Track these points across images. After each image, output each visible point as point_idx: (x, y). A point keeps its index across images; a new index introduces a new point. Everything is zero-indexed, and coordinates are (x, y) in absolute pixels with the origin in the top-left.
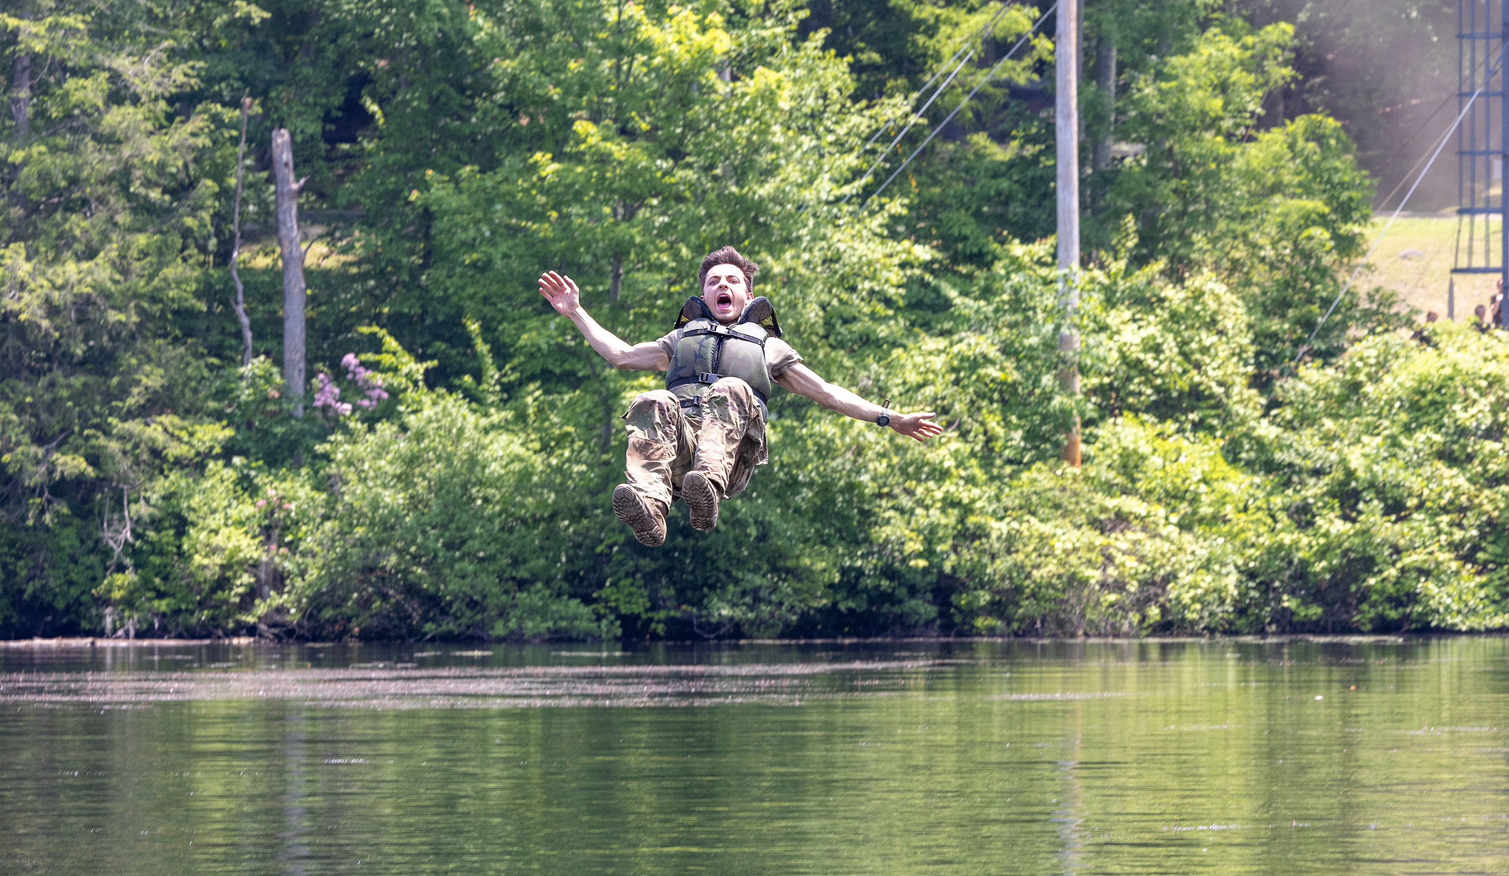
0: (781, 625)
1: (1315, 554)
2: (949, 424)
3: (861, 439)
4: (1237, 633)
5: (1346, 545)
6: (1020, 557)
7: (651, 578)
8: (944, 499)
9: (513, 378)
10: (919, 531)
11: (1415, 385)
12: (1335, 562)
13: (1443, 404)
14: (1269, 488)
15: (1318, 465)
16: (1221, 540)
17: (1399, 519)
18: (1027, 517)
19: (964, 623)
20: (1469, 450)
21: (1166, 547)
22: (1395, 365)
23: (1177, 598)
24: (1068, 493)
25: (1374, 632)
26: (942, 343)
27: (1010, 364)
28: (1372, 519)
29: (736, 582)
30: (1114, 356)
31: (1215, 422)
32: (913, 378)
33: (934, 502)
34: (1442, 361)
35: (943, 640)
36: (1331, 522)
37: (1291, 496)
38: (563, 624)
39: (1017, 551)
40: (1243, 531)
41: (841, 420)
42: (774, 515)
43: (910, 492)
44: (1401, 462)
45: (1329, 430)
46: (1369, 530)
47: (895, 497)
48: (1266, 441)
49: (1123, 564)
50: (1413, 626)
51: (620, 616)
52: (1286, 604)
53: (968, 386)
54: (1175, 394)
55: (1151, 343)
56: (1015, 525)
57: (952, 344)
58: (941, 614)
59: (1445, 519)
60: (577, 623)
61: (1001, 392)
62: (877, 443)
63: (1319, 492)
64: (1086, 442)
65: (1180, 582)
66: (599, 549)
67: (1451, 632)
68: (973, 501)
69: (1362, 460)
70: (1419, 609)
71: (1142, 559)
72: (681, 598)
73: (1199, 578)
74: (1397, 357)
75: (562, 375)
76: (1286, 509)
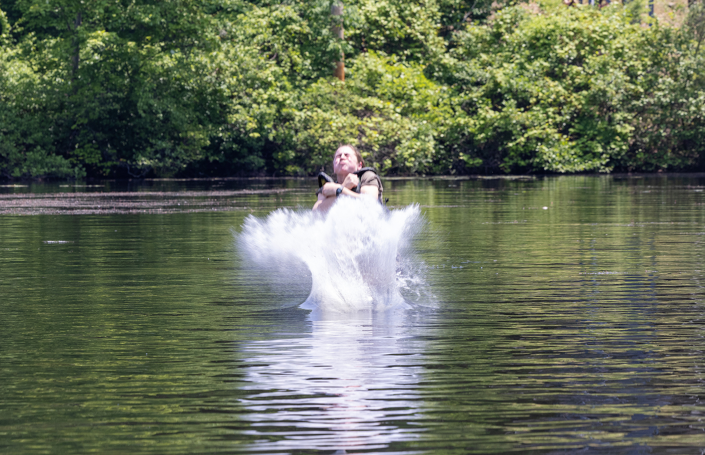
0: (177, 170)
1: (478, 130)
2: (271, 57)
3: (222, 65)
4: (434, 174)
5: (496, 124)
6: (312, 131)
7: (102, 144)
8: (268, 99)
9: (19, 30)
10: (255, 117)
11: (534, 35)
12: (489, 134)
13: (549, 45)
14: (450, 92)
15: (479, 80)
16: (425, 122)
17: (526, 110)
18: (316, 109)
19: (280, 169)
20: (564, 71)
21: (395, 125)
22: (521, 23)
23: (401, 155)
24: (339, 95)
25: (512, 173)
26: (266, 11)
27: (305, 23)
28: (511, 110)
29: (152, 146)
30: (363, 18)
31: (419, 55)
32: (250, 31)
33: (263, 100)
34: (549, 21)
35: (268, 178)
36: (487, 111)
37: (463, 97)
38: (54, 169)
39: (310, 128)
40: (436, 117)
41: (211, 54)
42: (172, 109)
43: (249, 95)
44: (526, 79)
45: (485, 60)
46: (509, 116)
47: (240, 98)
48: (448, 66)
49: (371, 135)
50: (534, 170)
51: (85, 165)
52: (461, 158)
53: (280, 35)
54: (396, 39)
55: (383, 11)
56: (309, 113)
57: (271, 11)
58: (267, 164)
59: (551, 110)
60: (61, 169)
61: (299, 38)
62: (231, 67)
63: (479, 95)
64: (346, 66)
65: (403, 145)
66: (74, 127)
67: (555, 173)
68: (285, 100)
69: (503, 77)
70: (537, 160)
71: (381, 133)
72: (120, 155)
73: (413, 143)
74: (522, 19)
75: (47, 28)
76: (460, 104)
